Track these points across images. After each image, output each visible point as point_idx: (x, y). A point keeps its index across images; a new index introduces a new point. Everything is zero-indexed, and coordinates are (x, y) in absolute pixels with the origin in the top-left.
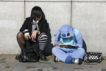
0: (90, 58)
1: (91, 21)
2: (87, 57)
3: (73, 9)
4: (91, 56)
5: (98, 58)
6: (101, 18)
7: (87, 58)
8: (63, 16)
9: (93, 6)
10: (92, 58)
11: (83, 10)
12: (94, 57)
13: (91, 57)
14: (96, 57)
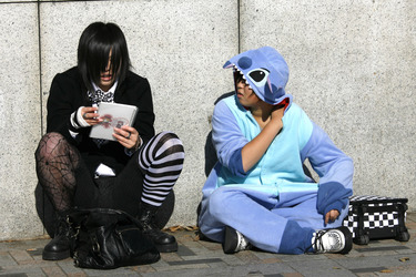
0: (366, 224)
1: (320, 72)
2: (355, 219)
3: (244, 27)
4: (371, 213)
5: (396, 222)
6: (360, 57)
7: (355, 224)
8: (205, 57)
9: (324, 10)
10: (377, 224)
11: (286, 29)
12: (381, 218)
13: (371, 218)
14: (390, 217)
